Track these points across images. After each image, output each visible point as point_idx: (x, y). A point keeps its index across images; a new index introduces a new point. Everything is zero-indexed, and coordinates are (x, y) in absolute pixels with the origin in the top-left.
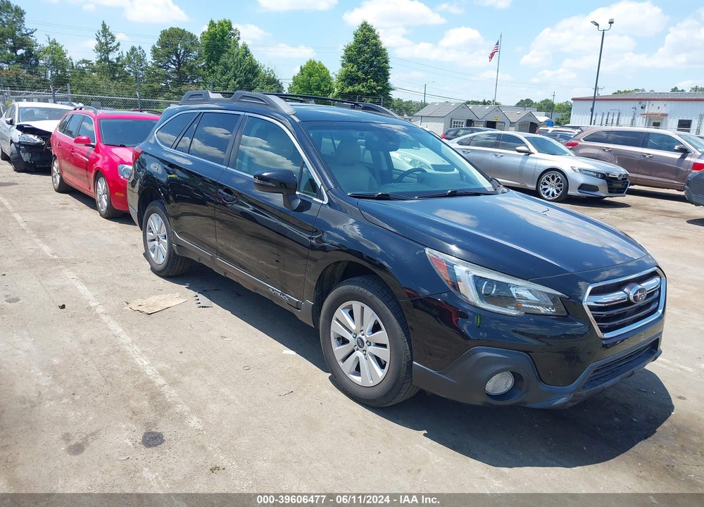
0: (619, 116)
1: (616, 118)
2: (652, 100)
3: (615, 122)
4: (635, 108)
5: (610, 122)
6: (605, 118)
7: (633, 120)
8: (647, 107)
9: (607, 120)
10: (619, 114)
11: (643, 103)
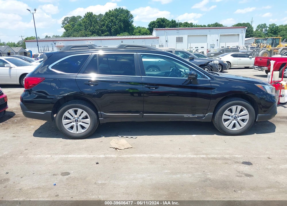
0: (48, 47)
1: (47, 48)
2: (58, 41)
3: (47, 50)
4: (52, 44)
5: (46, 50)
6: (44, 48)
7: (53, 49)
8: (56, 44)
9: (45, 49)
10: (48, 46)
11: (55, 42)
